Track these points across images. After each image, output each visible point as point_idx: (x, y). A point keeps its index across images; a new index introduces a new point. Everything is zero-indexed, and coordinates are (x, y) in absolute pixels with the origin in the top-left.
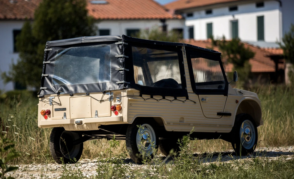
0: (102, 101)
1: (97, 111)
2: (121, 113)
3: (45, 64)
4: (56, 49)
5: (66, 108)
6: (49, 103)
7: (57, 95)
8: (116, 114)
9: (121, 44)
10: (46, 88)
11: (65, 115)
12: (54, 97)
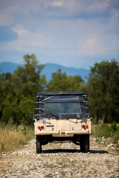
0: (76, 123)
1: (73, 128)
2: (88, 129)
3: (38, 103)
4: (44, 96)
5: (53, 126)
6: (42, 122)
7: (48, 119)
8: (85, 129)
9: (85, 96)
10: (40, 115)
11: (53, 129)
12: (46, 120)
